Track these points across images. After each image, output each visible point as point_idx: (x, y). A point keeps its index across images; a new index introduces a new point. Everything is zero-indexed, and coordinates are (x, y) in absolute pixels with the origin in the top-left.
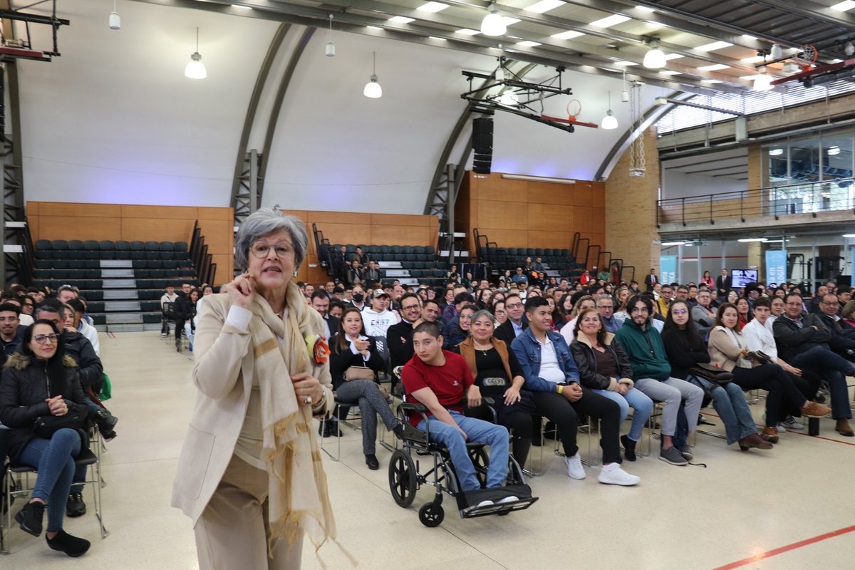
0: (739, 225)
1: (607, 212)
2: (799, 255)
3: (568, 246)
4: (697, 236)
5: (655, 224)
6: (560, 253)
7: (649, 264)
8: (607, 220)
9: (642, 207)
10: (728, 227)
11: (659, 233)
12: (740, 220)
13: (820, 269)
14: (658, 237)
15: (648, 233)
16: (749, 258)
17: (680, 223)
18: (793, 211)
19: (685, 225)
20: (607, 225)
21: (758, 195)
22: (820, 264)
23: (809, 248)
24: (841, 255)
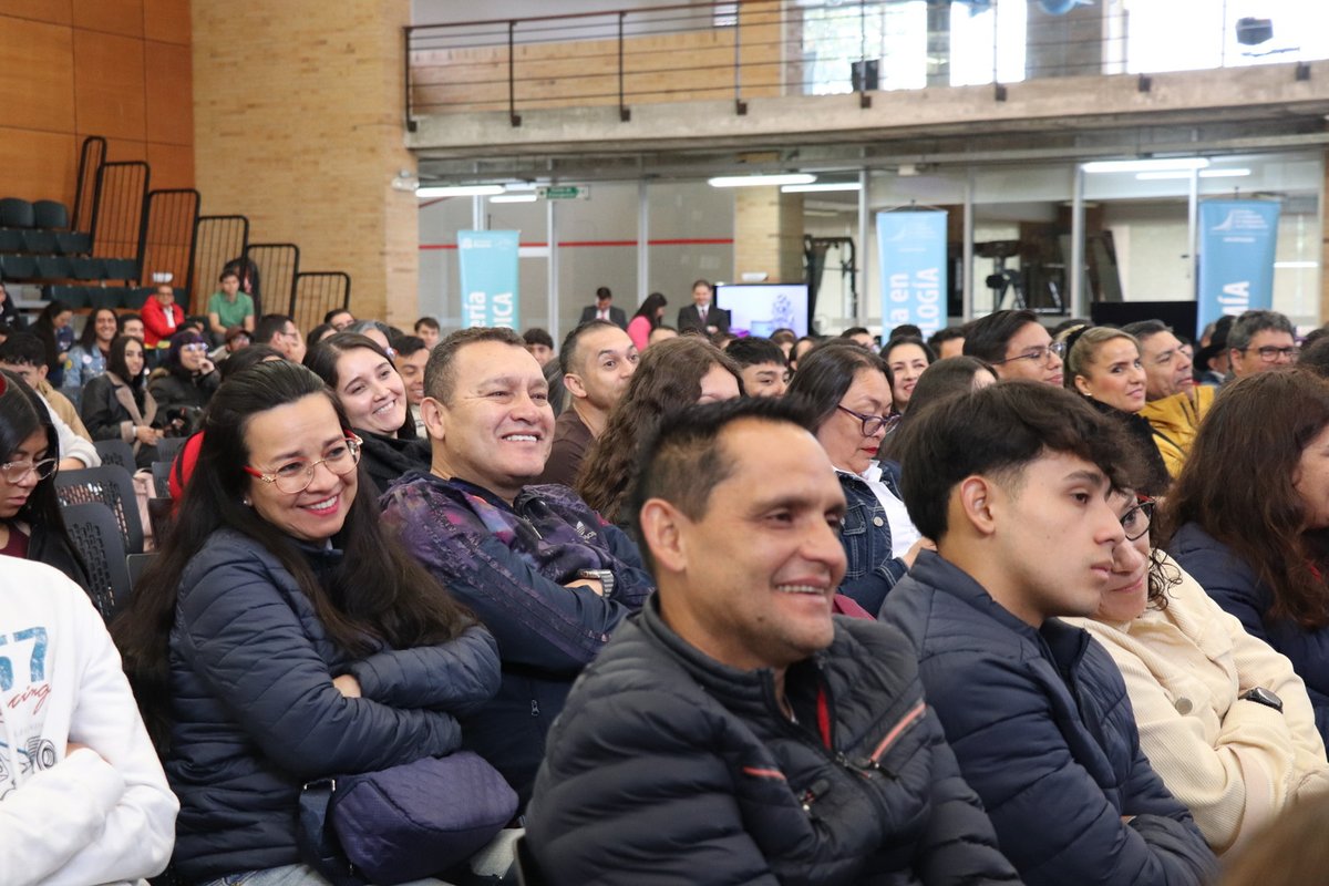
0: (725, 124)
1: (200, 61)
2: (837, 241)
3: (56, 190)
4: (544, 164)
5: (397, 113)
6: (29, 218)
7: (380, 266)
8: (200, 94)
9: (350, 49)
10: (683, 131)
11: (412, 150)
12: (732, 106)
14: (408, 166)
15: (372, 150)
16: (737, 246)
17: (496, 114)
19: (516, 121)
20: (201, 115)
21: (773, 17)
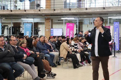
2: (6, 26)
13: (14, 31)
18: (4, 9)
22: (14, 29)
23: (10, 23)
24: (21, 26)
